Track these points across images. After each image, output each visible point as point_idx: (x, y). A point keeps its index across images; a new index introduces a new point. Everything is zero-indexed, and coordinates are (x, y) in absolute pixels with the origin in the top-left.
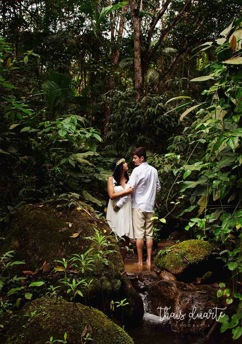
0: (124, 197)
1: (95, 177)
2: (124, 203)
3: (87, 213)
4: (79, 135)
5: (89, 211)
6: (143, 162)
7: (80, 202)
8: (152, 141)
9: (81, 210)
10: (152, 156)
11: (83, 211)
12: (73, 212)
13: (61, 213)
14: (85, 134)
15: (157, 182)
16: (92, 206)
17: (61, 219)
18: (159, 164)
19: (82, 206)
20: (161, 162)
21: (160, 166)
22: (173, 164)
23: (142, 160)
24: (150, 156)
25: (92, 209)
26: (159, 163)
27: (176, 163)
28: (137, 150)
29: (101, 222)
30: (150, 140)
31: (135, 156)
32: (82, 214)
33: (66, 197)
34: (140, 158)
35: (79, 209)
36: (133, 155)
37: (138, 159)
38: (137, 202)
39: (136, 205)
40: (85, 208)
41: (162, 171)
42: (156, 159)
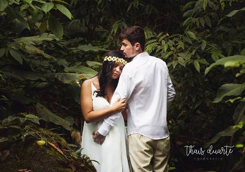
0: (110, 118)
1: (56, 79)
2: (111, 128)
3: (56, 150)
4: (30, 7)
5: (60, 146)
6: (139, 52)
7: (42, 129)
8: (153, 10)
9: (44, 145)
10: (154, 38)
11: (49, 147)
12: (30, 149)
13: (8, 153)
14: (42, 4)
15: (169, 84)
16: (61, 136)
17: (10, 163)
18: (170, 53)
19: (47, 136)
20: (172, 48)
21: (171, 56)
22: (194, 52)
23: (137, 49)
24: (152, 38)
25: (64, 141)
26: (169, 50)
27: (200, 49)
28: (129, 30)
29: (83, 165)
30: (150, 8)
31: (125, 41)
32: (48, 151)
33: (17, 122)
34: (133, 45)
35: (41, 142)
36: (121, 39)
37: (129, 46)
38: (136, 124)
39: (134, 129)
40: (51, 142)
41: (174, 64)
42: (163, 43)
